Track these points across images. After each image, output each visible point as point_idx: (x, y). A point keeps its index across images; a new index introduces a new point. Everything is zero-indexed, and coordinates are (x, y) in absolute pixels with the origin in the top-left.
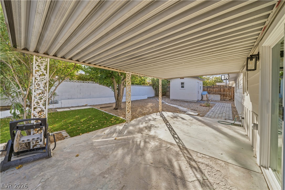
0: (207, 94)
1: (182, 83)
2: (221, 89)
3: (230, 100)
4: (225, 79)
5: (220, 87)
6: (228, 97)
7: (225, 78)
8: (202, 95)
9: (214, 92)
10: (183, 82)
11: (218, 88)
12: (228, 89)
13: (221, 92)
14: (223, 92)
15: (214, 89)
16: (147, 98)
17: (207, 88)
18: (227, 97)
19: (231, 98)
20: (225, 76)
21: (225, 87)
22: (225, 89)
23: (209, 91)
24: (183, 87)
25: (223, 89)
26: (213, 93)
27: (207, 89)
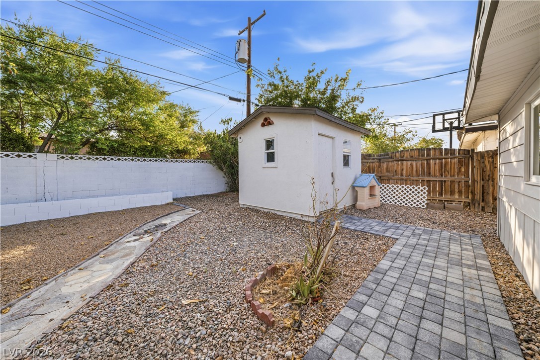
0: (374, 183)
1: (270, 144)
2: (432, 162)
3: (467, 205)
4: (445, 129)
5: (428, 155)
6: (460, 192)
7: (447, 125)
8: (353, 187)
9: (404, 177)
10: (269, 136)
11: (417, 160)
12: (459, 162)
13: (429, 174)
14: (437, 174)
15: (405, 163)
16: (171, 201)
17: (380, 160)
18: (456, 196)
19: (473, 199)
20: (447, 117)
21: (446, 154)
22: (446, 164)
23: (388, 171)
24: (271, 158)
25: (437, 161)
26: (402, 179)
27: (380, 166)
